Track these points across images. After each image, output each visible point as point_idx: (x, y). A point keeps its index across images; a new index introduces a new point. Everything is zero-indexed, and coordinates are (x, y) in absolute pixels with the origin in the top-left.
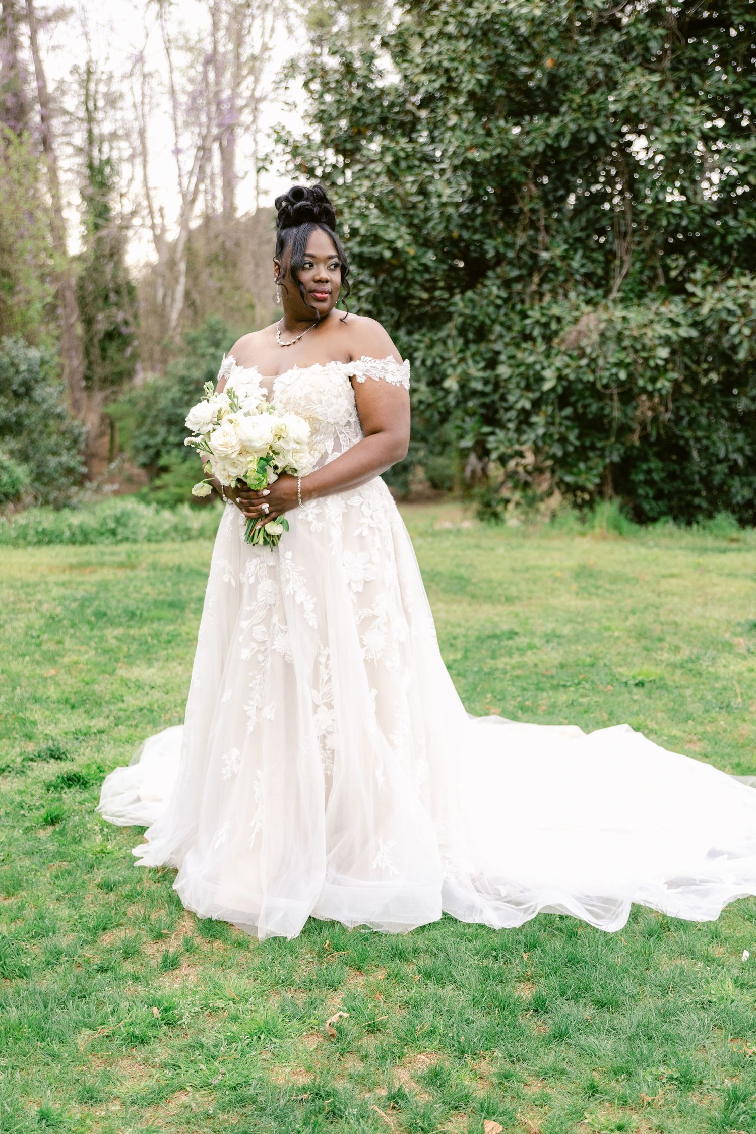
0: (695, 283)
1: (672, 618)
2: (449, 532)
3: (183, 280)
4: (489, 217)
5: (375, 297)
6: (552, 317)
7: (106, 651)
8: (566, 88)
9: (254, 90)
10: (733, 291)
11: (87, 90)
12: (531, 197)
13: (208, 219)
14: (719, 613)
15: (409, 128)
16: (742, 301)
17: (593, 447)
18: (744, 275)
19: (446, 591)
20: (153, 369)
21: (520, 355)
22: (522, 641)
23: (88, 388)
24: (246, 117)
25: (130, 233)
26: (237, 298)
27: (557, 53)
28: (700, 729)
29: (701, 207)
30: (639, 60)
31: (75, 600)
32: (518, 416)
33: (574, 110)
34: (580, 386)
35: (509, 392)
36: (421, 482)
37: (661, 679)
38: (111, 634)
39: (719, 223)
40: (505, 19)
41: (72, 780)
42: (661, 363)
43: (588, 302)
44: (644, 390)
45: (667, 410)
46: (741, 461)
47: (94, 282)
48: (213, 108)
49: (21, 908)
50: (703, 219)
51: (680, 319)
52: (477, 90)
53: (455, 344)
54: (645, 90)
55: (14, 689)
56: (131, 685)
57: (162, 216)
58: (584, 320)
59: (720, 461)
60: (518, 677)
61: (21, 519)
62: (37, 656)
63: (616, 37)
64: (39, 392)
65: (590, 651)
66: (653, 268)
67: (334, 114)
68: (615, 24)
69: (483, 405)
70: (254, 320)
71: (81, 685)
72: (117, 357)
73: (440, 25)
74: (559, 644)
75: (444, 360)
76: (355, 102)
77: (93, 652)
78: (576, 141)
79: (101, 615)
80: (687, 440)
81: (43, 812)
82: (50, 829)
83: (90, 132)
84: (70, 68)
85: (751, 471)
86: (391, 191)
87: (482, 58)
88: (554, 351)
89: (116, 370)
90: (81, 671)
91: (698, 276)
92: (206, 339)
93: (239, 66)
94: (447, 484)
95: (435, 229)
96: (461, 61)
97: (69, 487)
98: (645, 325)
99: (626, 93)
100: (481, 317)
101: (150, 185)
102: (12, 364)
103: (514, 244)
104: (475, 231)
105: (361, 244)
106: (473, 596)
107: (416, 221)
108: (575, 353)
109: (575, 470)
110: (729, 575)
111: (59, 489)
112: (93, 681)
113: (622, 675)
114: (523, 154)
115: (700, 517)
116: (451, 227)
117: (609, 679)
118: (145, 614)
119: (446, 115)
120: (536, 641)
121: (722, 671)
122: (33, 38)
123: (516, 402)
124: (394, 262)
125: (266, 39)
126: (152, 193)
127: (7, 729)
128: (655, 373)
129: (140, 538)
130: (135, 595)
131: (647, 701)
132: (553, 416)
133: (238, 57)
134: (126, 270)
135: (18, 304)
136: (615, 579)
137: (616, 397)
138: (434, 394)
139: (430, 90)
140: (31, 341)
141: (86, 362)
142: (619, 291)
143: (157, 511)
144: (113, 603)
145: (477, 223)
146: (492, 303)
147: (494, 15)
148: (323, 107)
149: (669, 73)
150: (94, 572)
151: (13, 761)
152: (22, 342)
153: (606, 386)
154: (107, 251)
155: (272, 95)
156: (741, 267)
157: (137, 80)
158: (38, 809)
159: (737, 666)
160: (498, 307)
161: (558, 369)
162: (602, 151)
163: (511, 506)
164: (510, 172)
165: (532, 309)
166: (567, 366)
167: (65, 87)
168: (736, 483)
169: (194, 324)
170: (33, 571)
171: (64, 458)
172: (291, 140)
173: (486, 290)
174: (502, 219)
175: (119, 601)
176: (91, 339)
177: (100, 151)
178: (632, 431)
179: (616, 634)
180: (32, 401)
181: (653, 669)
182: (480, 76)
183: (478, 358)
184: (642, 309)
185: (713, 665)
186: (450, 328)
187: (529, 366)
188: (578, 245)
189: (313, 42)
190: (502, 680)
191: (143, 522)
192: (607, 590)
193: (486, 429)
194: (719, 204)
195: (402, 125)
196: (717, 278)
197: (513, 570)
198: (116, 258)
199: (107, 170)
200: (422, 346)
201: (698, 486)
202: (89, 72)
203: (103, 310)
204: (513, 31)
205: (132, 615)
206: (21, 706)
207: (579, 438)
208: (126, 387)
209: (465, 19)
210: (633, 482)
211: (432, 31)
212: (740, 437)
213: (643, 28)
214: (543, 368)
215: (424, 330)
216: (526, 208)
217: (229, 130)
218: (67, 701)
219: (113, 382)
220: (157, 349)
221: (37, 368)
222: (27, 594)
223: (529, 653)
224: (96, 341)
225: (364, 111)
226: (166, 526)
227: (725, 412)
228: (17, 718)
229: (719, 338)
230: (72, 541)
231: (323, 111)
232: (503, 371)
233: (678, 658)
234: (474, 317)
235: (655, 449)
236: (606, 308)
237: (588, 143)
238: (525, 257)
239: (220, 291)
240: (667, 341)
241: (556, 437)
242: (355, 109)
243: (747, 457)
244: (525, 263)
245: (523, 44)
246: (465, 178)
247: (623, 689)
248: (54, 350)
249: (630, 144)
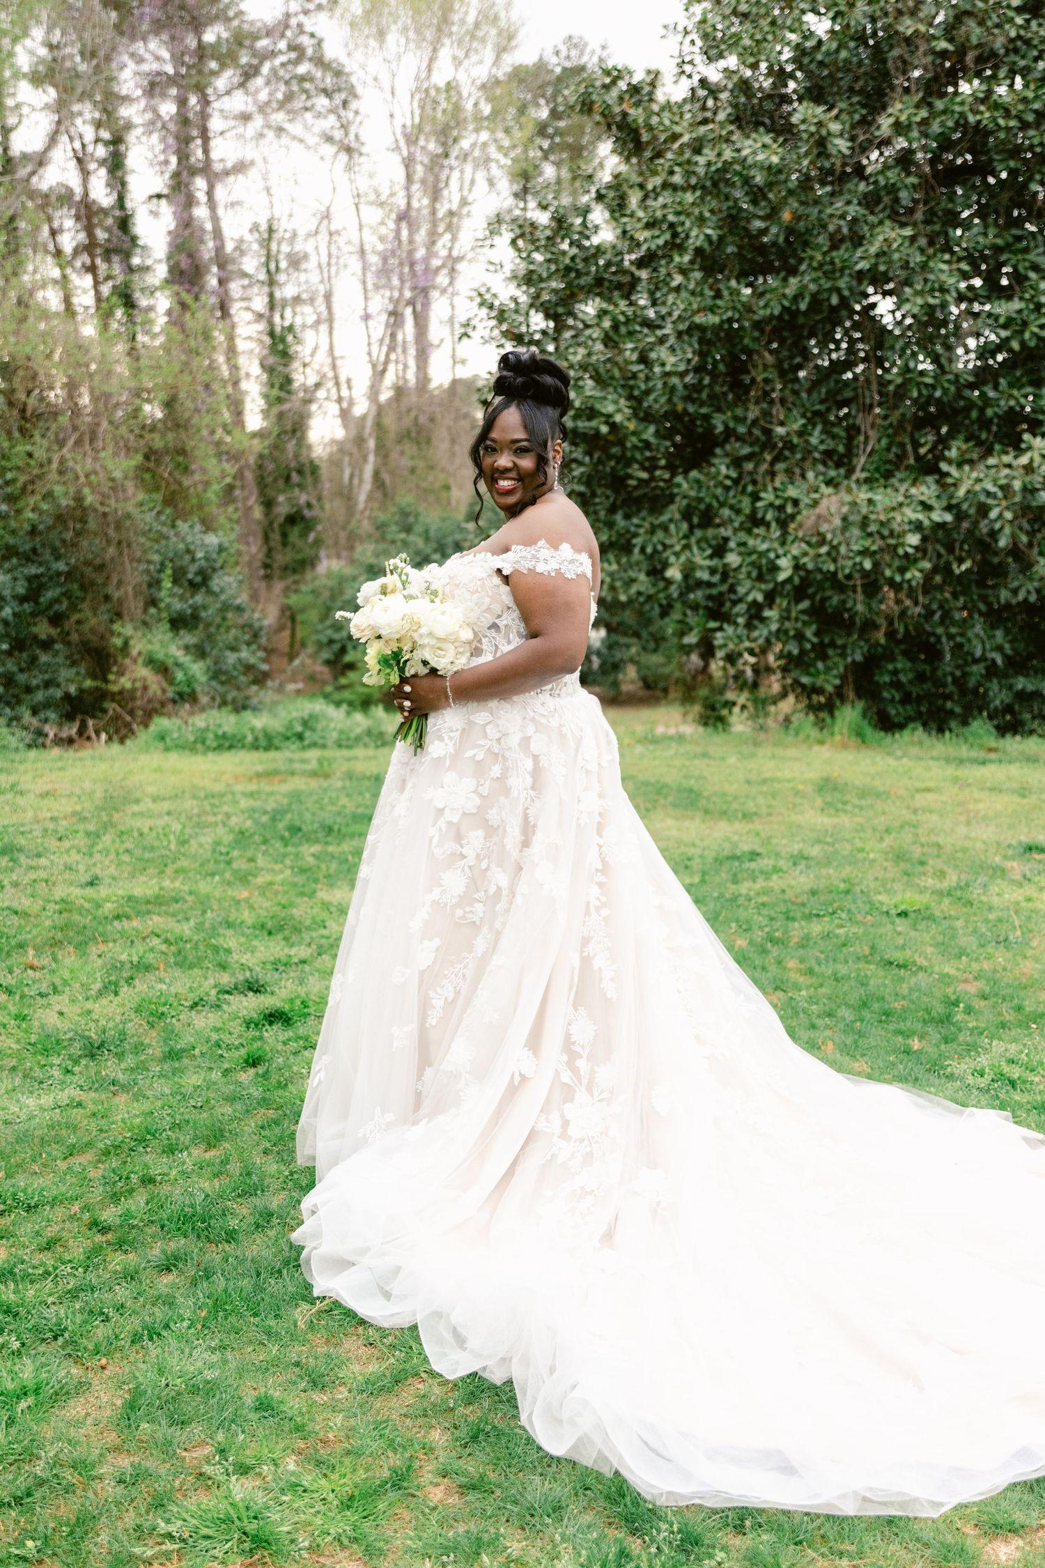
0: (950, 462)
1: (933, 839)
2: (671, 738)
3: (371, 458)
4: (718, 389)
5: (589, 476)
6: (786, 500)
7: (303, 871)
8: (806, 244)
9: (451, 249)
10: (993, 471)
11: (269, 250)
12: (765, 367)
13: (400, 391)
14: (985, 833)
15: (628, 288)
16: (1003, 482)
17: (833, 644)
18: (1007, 453)
19: (675, 806)
20: (339, 556)
21: (751, 542)
22: (766, 863)
23: (268, 577)
24: (442, 279)
25: (314, 407)
26: (430, 478)
27: (796, 205)
28: (975, 966)
29: (957, 376)
30: (887, 212)
31: (265, 812)
32: (748, 609)
33: (815, 269)
34: (819, 577)
35: (738, 583)
36: (632, 682)
37: (927, 908)
38: (309, 851)
39: (977, 393)
40: (738, 167)
41: (275, 1017)
42: (910, 550)
43: (829, 483)
44: (891, 582)
45: (916, 604)
46: (999, 661)
47: (275, 460)
48: (406, 270)
49: (225, 1162)
50: (958, 390)
51: (933, 502)
52: (706, 246)
53: (678, 529)
54: (895, 245)
55: (204, 912)
56: (333, 909)
57: (350, 388)
58: (824, 503)
59: (976, 661)
60: (764, 905)
61: (199, 721)
62: (228, 875)
63: (862, 186)
64: (216, 582)
65: (844, 875)
66: (902, 445)
67: (545, 275)
68: (859, 171)
69: (710, 597)
70: (449, 503)
71: (277, 908)
72: (299, 543)
73: (664, 175)
74: (808, 867)
75: (665, 547)
76: (567, 261)
77: (288, 872)
78: (816, 302)
79: (295, 830)
80: (939, 638)
81: (243, 1052)
82: (252, 1071)
83: (271, 295)
84: (249, 226)
85: (1011, 672)
86: (609, 360)
87: (712, 211)
88: (790, 538)
89: (299, 557)
90: (276, 893)
91: (953, 453)
92: (396, 523)
93: (434, 223)
94: (662, 684)
95: (657, 402)
96: (688, 215)
97: (248, 686)
98: (893, 509)
99: (873, 250)
100: (708, 500)
101: (337, 354)
102: (188, 551)
103: (745, 418)
104: (702, 404)
105: (575, 418)
106: (706, 812)
107: (636, 393)
108: (814, 540)
109: (812, 670)
110: (992, 789)
111: (239, 689)
112: (292, 905)
113: (881, 903)
114: (756, 317)
115: (953, 724)
116: (675, 400)
117: (867, 907)
118: (344, 830)
119: (669, 275)
120: (782, 863)
121: (995, 901)
122: (210, 194)
123: (747, 594)
124: (611, 438)
125: (465, 193)
126: (339, 363)
127: (199, 958)
128: (904, 562)
129: (329, 743)
130: (330, 808)
131: (913, 934)
132: (788, 610)
133: (433, 212)
134: (309, 447)
135: (195, 485)
136: (863, 793)
137: (859, 589)
138: (654, 585)
139: (653, 247)
140: (208, 526)
141: (265, 549)
142: (863, 470)
143: (348, 713)
144: (308, 816)
145: (704, 395)
146: (721, 484)
147: (725, 162)
148: (532, 267)
149: (921, 226)
150: (284, 781)
151: (207, 994)
152: (198, 527)
153: (849, 577)
154: (289, 428)
155: (470, 255)
156: (1000, 442)
157: (323, 238)
158: (237, 1048)
159: (1013, 895)
160: (727, 488)
161: (795, 558)
162: (844, 313)
163: (736, 710)
164: (742, 338)
165: (765, 490)
166: (805, 554)
167: (244, 247)
168: (994, 685)
169: (383, 507)
170: (216, 780)
171: (244, 654)
172: (497, 303)
173: (713, 470)
174: (731, 390)
175: (313, 814)
176: (271, 524)
177: (282, 317)
178: (876, 627)
179: (872, 856)
180: (210, 592)
181: (917, 897)
182: (709, 231)
183: (704, 545)
184: (889, 490)
185: (984, 893)
186: (673, 511)
187: (762, 554)
188: (817, 419)
189: (516, 195)
190: (746, 908)
191: (332, 725)
192: (855, 806)
193: (712, 625)
194: (977, 372)
195: (619, 286)
196: (975, 456)
197: (748, 782)
198: (298, 434)
199: (290, 338)
200: (641, 531)
201: (951, 688)
202: (271, 230)
203: (284, 491)
204: (747, 181)
205: (330, 830)
206: (214, 932)
207: (816, 634)
208: (309, 575)
209: (692, 168)
210: (877, 684)
211: (654, 182)
212: (999, 634)
213: (892, 175)
214: (778, 557)
215: (644, 513)
216: (759, 379)
217: (421, 295)
218: (263, 926)
219: (295, 571)
220: (343, 535)
221: (214, 556)
222: (213, 805)
223: (775, 877)
224: (276, 525)
225: (577, 271)
226: (358, 731)
227: (982, 607)
228: (209, 946)
229: (975, 524)
230: (255, 747)
231: (532, 272)
232: (733, 559)
233: (945, 885)
234: (700, 500)
235: (903, 647)
236: (849, 490)
237: (831, 306)
238: (757, 432)
239: (413, 471)
240: (918, 526)
241: (792, 633)
242: (568, 269)
243: (1005, 656)
244: (757, 439)
245: (757, 195)
246: (691, 345)
247: (885, 919)
248: (233, 536)
249: (874, 306)
